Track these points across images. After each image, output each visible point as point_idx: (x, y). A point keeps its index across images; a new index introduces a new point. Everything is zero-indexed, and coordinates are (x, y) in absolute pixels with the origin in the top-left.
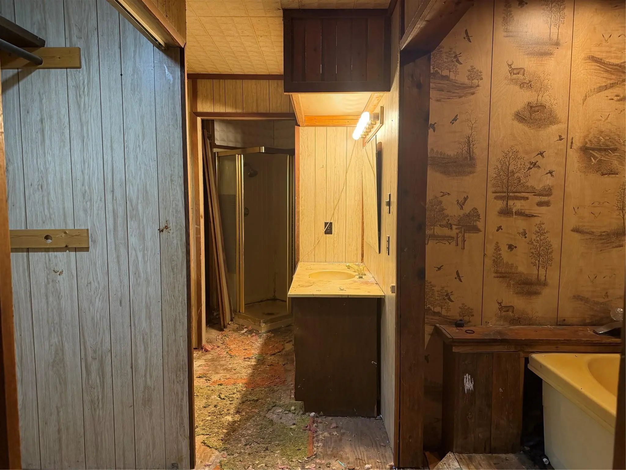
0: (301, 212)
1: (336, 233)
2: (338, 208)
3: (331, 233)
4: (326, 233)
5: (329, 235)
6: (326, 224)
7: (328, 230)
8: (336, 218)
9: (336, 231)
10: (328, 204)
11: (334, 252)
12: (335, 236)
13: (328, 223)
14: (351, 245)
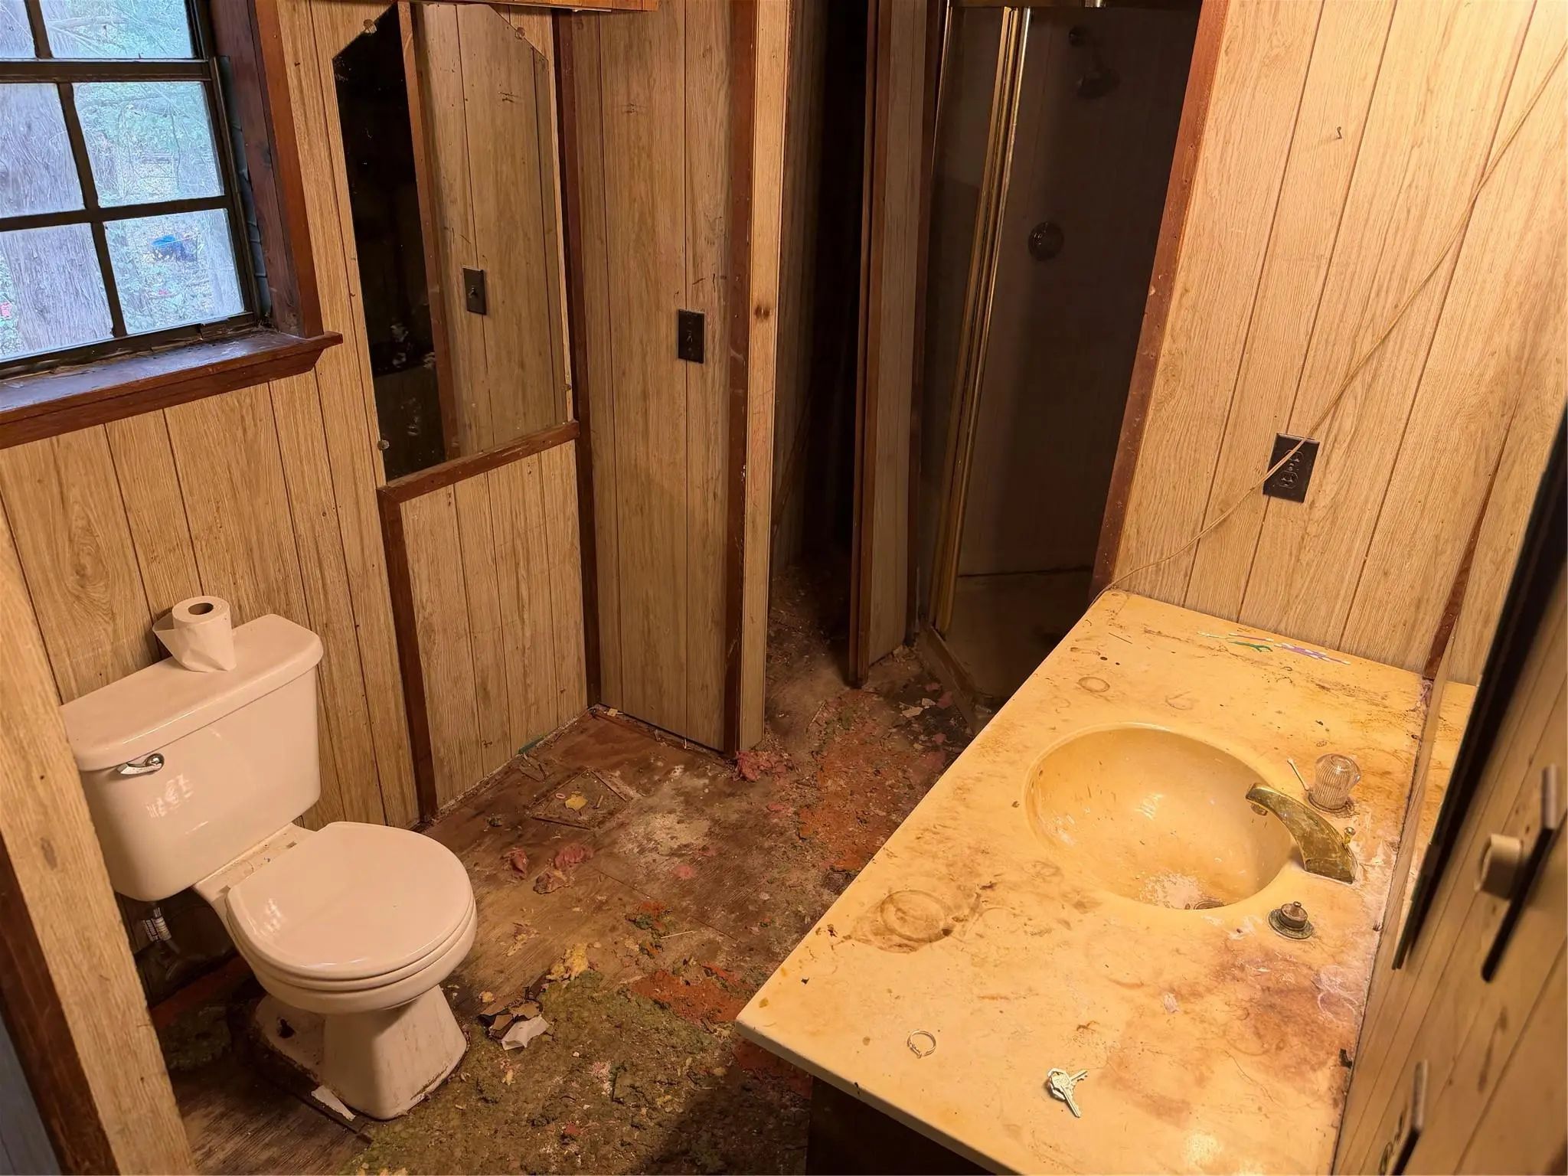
0: (1167, 366)
1: (1323, 501)
2: (1368, 378)
3: (1298, 495)
4: (1272, 488)
5: (1285, 503)
6: (1282, 445)
7: (1287, 476)
8: (1348, 424)
9: (1330, 489)
10: (1321, 347)
11: (1289, 585)
12: (1318, 514)
13: (1294, 442)
14: (1392, 577)
